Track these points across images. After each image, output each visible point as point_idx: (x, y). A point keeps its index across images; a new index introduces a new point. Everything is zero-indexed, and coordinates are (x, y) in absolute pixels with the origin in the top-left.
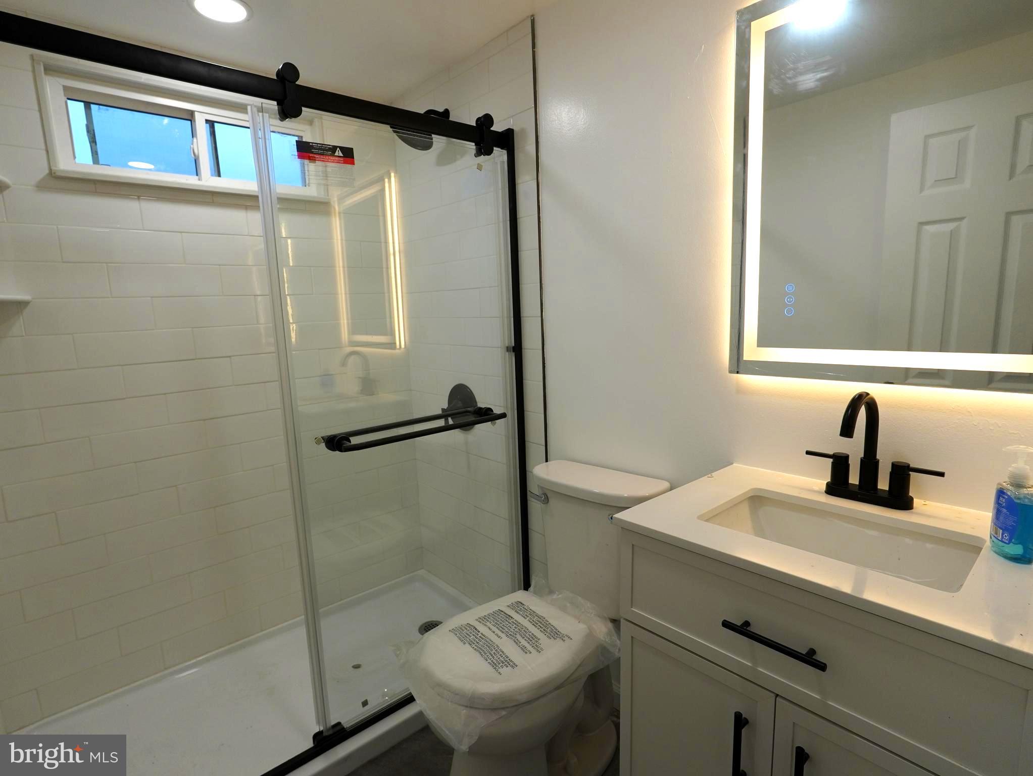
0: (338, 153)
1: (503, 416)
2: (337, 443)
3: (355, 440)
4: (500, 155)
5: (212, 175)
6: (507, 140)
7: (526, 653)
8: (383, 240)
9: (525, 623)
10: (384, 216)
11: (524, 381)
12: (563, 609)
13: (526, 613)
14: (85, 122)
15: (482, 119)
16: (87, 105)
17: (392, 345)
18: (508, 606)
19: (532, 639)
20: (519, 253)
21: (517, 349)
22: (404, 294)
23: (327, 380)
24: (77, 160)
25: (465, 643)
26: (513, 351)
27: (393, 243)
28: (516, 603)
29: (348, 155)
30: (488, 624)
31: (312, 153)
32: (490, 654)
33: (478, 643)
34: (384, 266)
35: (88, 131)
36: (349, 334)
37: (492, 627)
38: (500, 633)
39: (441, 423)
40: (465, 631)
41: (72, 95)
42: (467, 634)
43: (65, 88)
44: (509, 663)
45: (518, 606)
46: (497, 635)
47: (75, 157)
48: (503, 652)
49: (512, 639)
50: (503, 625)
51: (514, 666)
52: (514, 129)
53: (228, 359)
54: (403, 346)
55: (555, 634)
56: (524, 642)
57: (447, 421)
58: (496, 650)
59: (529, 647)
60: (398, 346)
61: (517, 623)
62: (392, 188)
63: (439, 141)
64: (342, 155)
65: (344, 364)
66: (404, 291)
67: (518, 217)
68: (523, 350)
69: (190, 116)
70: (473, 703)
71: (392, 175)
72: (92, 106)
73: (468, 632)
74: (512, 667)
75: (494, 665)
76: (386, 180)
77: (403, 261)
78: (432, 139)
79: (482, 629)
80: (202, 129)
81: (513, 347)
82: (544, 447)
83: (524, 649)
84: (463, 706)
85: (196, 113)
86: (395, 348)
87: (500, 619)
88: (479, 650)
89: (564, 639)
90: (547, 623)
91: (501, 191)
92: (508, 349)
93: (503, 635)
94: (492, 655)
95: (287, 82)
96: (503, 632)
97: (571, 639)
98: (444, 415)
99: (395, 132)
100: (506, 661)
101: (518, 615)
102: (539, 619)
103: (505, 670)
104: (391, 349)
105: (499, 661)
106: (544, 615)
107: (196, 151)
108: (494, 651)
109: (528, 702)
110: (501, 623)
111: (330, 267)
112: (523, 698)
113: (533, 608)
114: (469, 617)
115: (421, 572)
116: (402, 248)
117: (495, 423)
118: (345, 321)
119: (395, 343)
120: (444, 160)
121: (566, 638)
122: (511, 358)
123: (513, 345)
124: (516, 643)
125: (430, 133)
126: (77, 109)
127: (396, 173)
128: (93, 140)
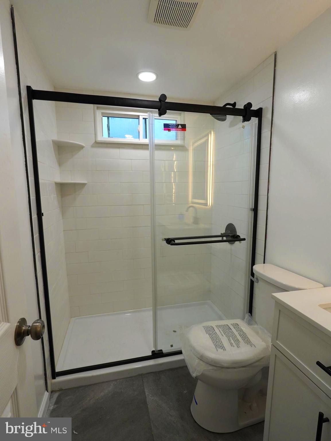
0: (180, 127)
1: (244, 239)
2: (170, 241)
3: (177, 241)
4: (254, 121)
5: (143, 138)
6: (259, 113)
7: (232, 346)
8: (206, 160)
9: (236, 333)
10: (208, 150)
11: (257, 225)
12: (257, 333)
13: (238, 329)
14: (107, 124)
15: (246, 105)
16: (108, 117)
17: (206, 204)
18: (231, 324)
19: (237, 341)
20: (260, 165)
21: (255, 210)
22: (213, 184)
23: (181, 216)
24: (104, 137)
25: (207, 333)
26: (254, 211)
27: (210, 161)
28: (235, 324)
29: (184, 127)
30: (220, 329)
31: (170, 128)
32: (216, 341)
33: (212, 335)
34: (206, 171)
35: (108, 126)
36: (192, 199)
37: (221, 331)
38: (223, 334)
39: (220, 239)
40: (209, 328)
41: (104, 115)
42: (210, 331)
43: (102, 113)
44: (223, 347)
45: (236, 326)
46: (222, 335)
47: (103, 136)
48: (222, 342)
49: (227, 338)
50: (226, 331)
51: (225, 350)
52: (263, 108)
53: (143, 206)
54: (210, 205)
55: (248, 341)
56: (232, 341)
57: (223, 238)
58: (219, 340)
59: (234, 344)
60: (208, 205)
61: (232, 332)
62: (212, 138)
63: (229, 118)
64: (181, 127)
65: (187, 211)
66: (213, 182)
67: (261, 149)
68: (258, 211)
69: (138, 117)
70: (202, 358)
71: (212, 132)
72: (110, 118)
73: (210, 330)
74: (224, 350)
75: (216, 346)
76: (210, 135)
77: (213, 169)
78: (226, 117)
79: (217, 331)
80: (142, 121)
81: (254, 209)
82: (263, 257)
83: (231, 344)
84: (198, 358)
85: (140, 116)
86: (207, 206)
87: (226, 329)
88: (212, 339)
89: (252, 346)
90: (247, 337)
91: (253, 137)
92: (251, 210)
93: (224, 336)
94: (216, 342)
95: (162, 102)
96: (225, 334)
97: (255, 347)
98: (222, 236)
99: (212, 116)
100: (222, 346)
101: (234, 329)
102: (243, 334)
103: (220, 350)
104: (205, 206)
105: (219, 345)
106: (246, 333)
107: (139, 130)
108: (218, 340)
109: (228, 368)
110: (225, 330)
111: (187, 172)
112: (225, 365)
113: (242, 328)
114: (213, 324)
115: (208, 301)
116: (213, 164)
117: (241, 242)
118: (191, 194)
119: (207, 204)
120: (232, 125)
121: (253, 346)
122: (252, 214)
123: (254, 208)
124: (229, 341)
125: (226, 115)
126: (105, 119)
127: (214, 131)
128: (109, 130)
